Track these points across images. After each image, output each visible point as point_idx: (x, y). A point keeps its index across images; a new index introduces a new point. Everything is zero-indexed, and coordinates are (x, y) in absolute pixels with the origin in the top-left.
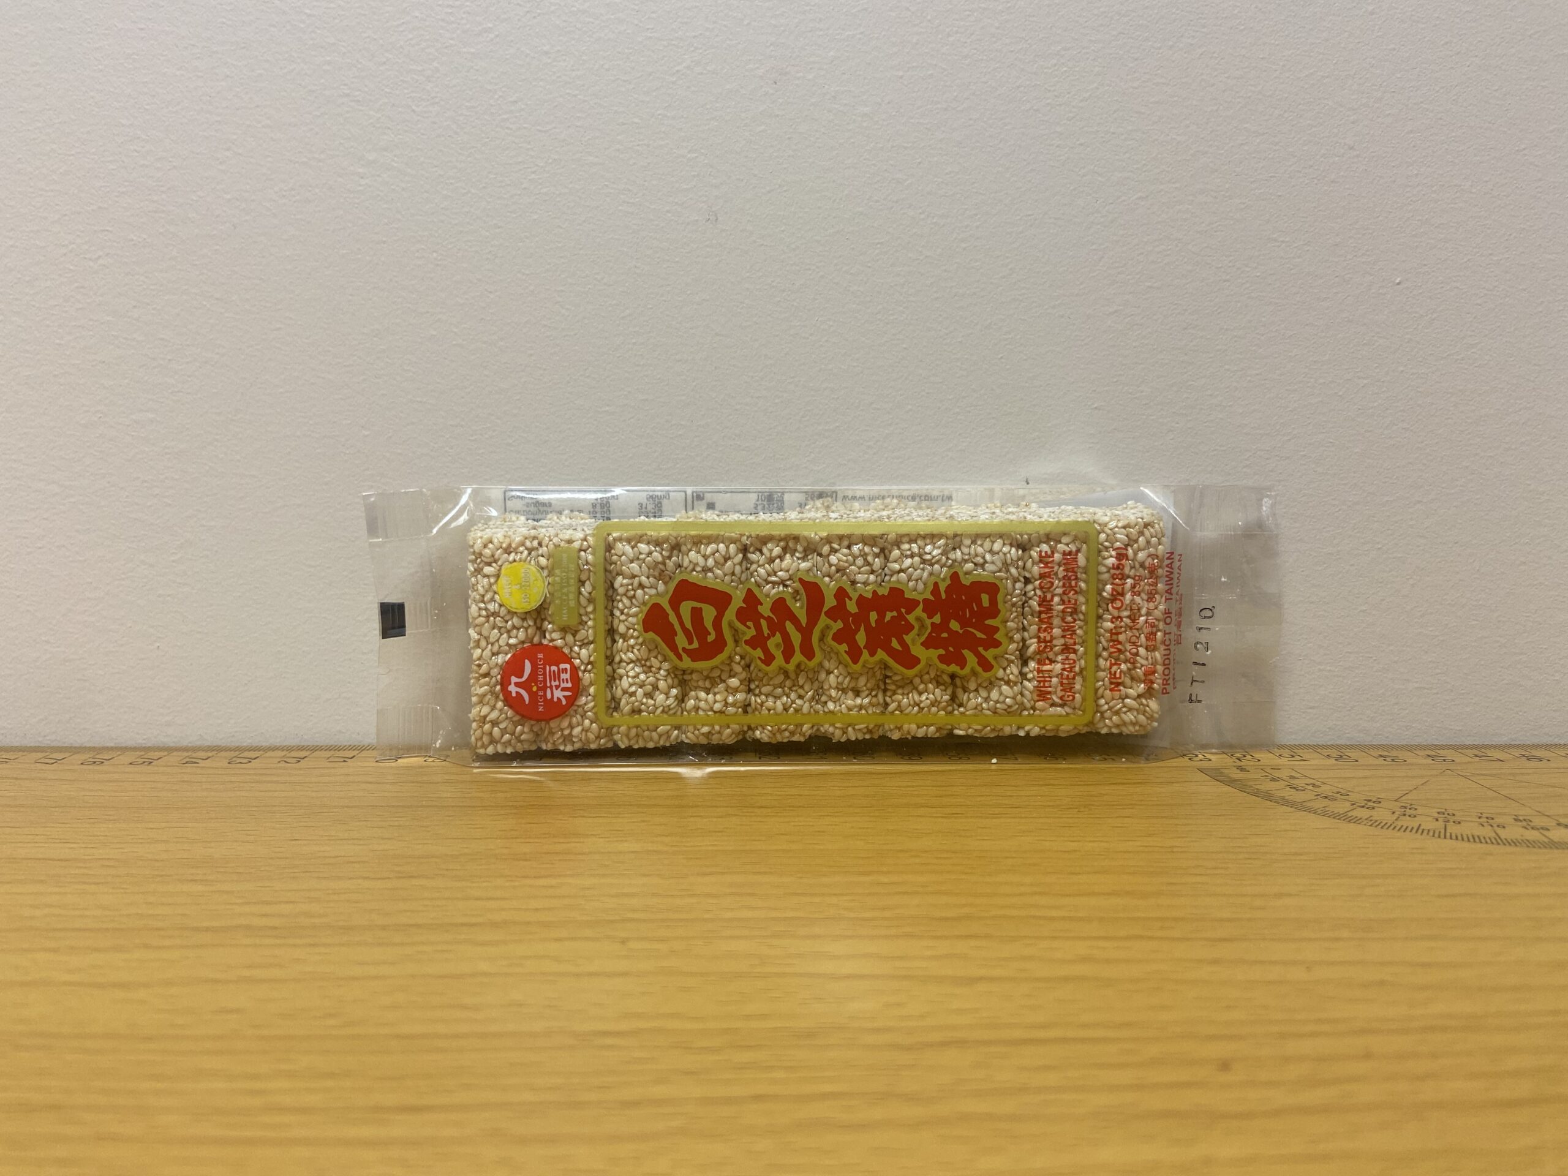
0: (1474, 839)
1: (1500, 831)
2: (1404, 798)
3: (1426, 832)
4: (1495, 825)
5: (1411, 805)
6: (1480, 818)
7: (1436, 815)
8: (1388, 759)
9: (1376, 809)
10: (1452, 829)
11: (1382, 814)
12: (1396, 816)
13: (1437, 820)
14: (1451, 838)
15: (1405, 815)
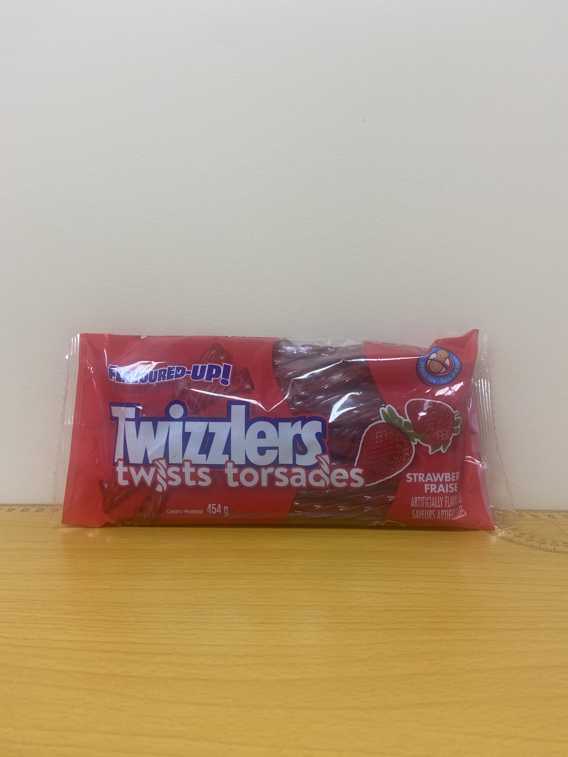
0: (546, 550)
1: (556, 547)
2: (533, 533)
3: (533, 547)
4: (555, 545)
5: (533, 536)
6: (553, 542)
7: (539, 540)
8: (535, 516)
9: (522, 538)
10: (542, 546)
11: (523, 540)
12: (527, 540)
13: (539, 542)
14: (540, 550)
15: (529, 540)
